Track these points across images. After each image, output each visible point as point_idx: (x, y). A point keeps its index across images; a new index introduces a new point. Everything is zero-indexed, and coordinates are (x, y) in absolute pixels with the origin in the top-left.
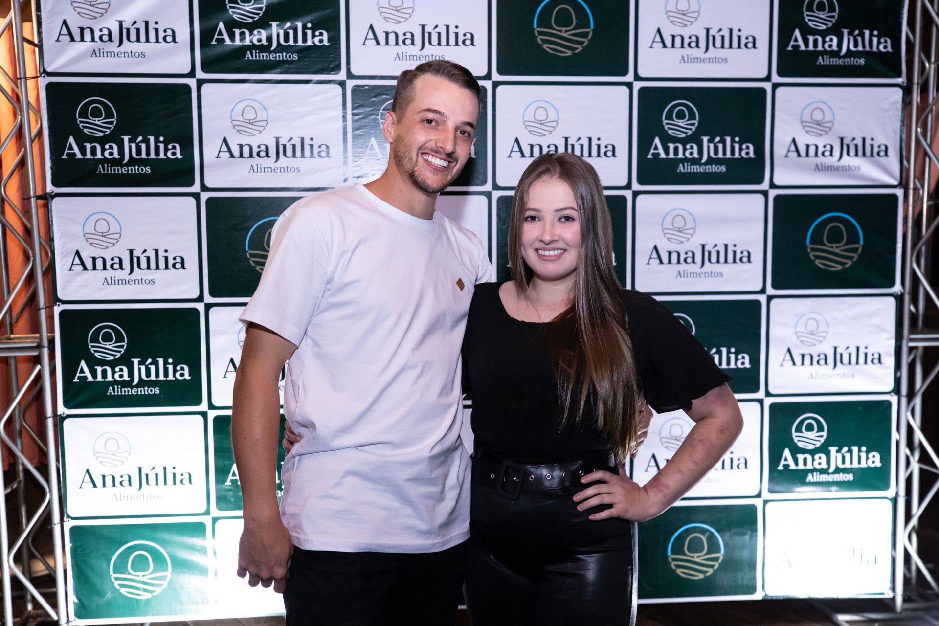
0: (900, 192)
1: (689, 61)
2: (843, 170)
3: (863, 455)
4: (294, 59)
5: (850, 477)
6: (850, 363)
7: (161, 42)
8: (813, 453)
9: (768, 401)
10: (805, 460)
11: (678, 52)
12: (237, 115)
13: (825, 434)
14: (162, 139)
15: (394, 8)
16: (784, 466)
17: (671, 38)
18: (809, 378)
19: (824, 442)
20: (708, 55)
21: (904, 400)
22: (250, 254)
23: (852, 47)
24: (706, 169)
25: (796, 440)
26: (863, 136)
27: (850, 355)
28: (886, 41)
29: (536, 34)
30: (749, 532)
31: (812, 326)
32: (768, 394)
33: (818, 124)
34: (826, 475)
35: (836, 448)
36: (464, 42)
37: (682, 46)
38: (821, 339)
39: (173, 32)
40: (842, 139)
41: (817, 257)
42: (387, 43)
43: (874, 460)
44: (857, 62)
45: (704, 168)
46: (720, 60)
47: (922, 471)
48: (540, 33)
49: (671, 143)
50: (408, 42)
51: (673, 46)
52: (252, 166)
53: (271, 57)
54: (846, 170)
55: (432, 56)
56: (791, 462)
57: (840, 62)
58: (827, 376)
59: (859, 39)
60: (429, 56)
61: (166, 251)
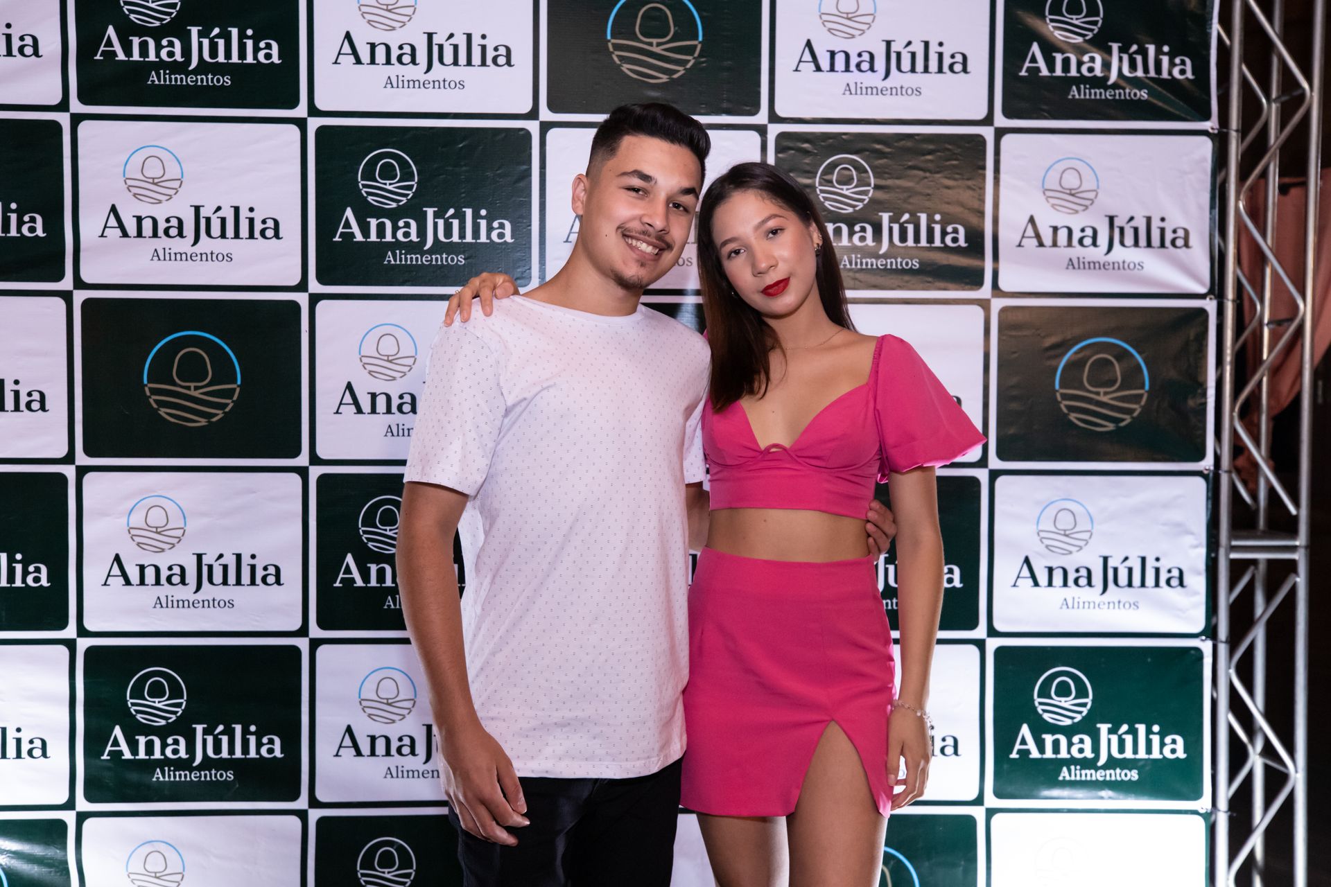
0: (1210, 306)
1: (859, 92)
2: (1114, 268)
3: (1156, 739)
4: (225, 84)
5: (1134, 775)
6: (1130, 585)
7: (15, 56)
8: (1069, 732)
9: (993, 644)
10: (1056, 744)
11: (840, 78)
12: (134, 172)
13: (1089, 701)
14: (14, 206)
15: (385, 7)
16: (1019, 752)
17: (828, 54)
18: (1061, 608)
19: (1087, 714)
20: (889, 83)
21: (1223, 649)
22: (150, 389)
23: (1126, 71)
24: (886, 265)
25: (1040, 709)
26: (1148, 215)
27: (1130, 570)
28: (1183, 63)
29: (611, 49)
30: (963, 863)
31: (1065, 522)
32: (992, 632)
33: (1073, 195)
34: (1093, 771)
35: (1110, 726)
36: (495, 60)
37: (847, 69)
38: (1082, 543)
39: (35, 40)
40: (1111, 219)
41: (1072, 409)
42: (373, 62)
43: (1176, 747)
44: (1135, 95)
45: (884, 263)
46: (910, 92)
47: (1268, 770)
48: (617, 47)
49: (830, 221)
50: (406, 59)
51: (832, 69)
52: (156, 250)
53: (190, 80)
54: (1119, 268)
55: (444, 81)
56: (1031, 745)
57: (1108, 95)
58: (1092, 605)
59: (1139, 59)
60: (439, 81)
61: (17, 382)
